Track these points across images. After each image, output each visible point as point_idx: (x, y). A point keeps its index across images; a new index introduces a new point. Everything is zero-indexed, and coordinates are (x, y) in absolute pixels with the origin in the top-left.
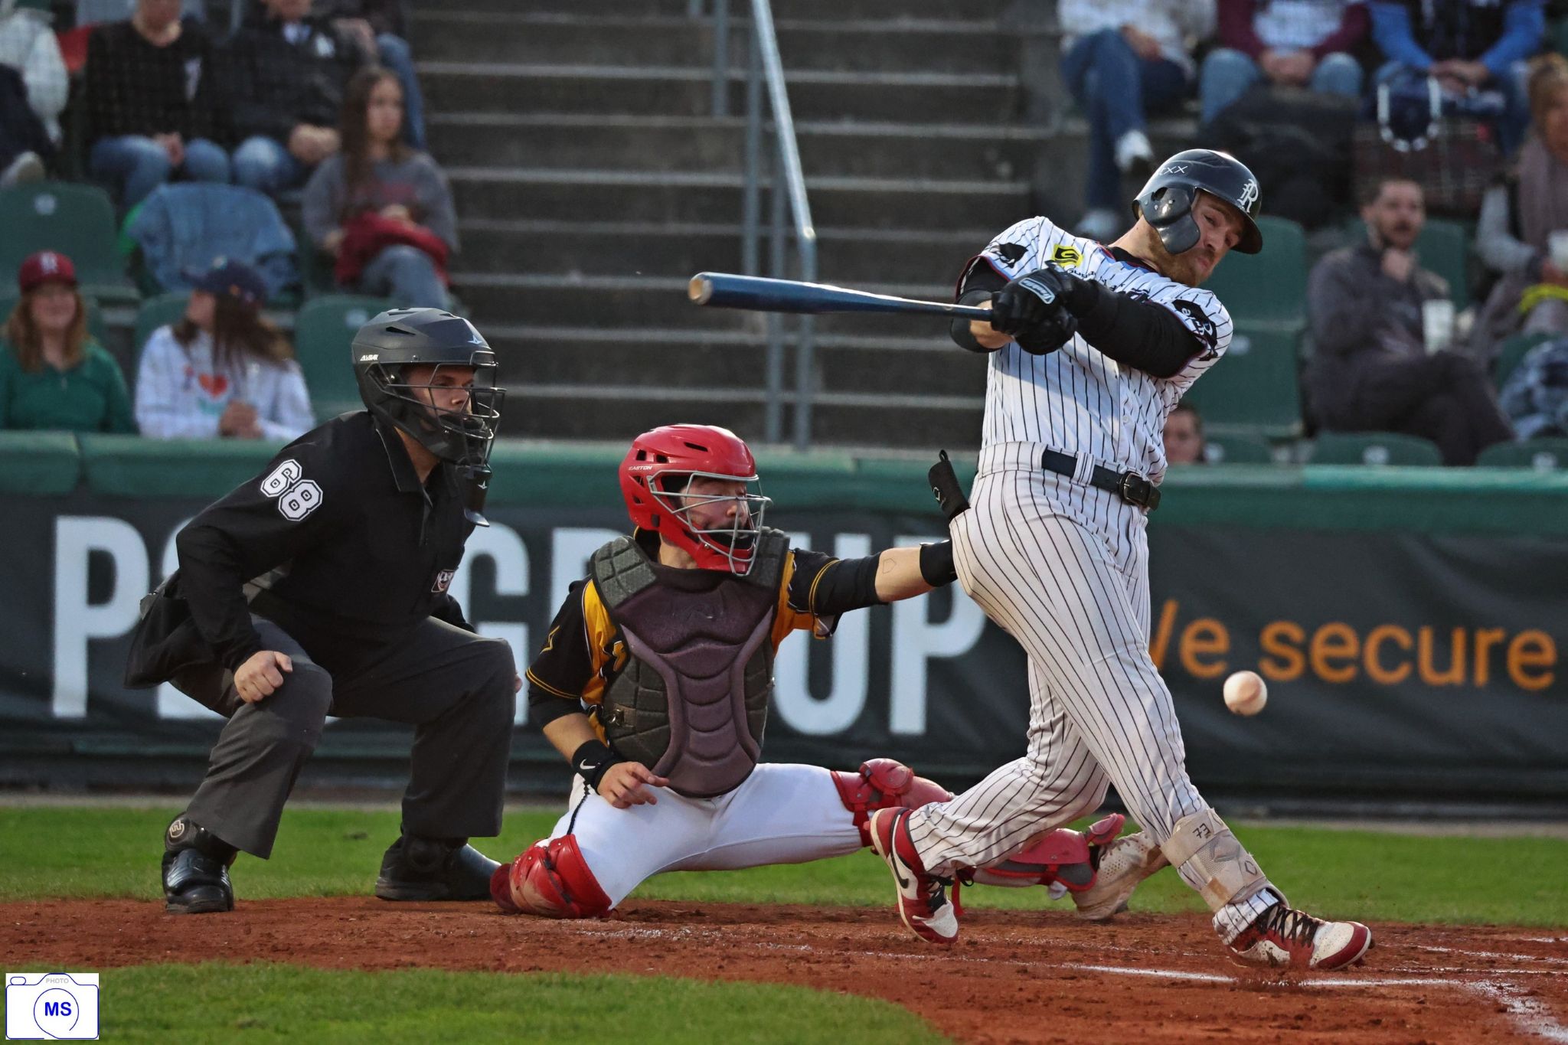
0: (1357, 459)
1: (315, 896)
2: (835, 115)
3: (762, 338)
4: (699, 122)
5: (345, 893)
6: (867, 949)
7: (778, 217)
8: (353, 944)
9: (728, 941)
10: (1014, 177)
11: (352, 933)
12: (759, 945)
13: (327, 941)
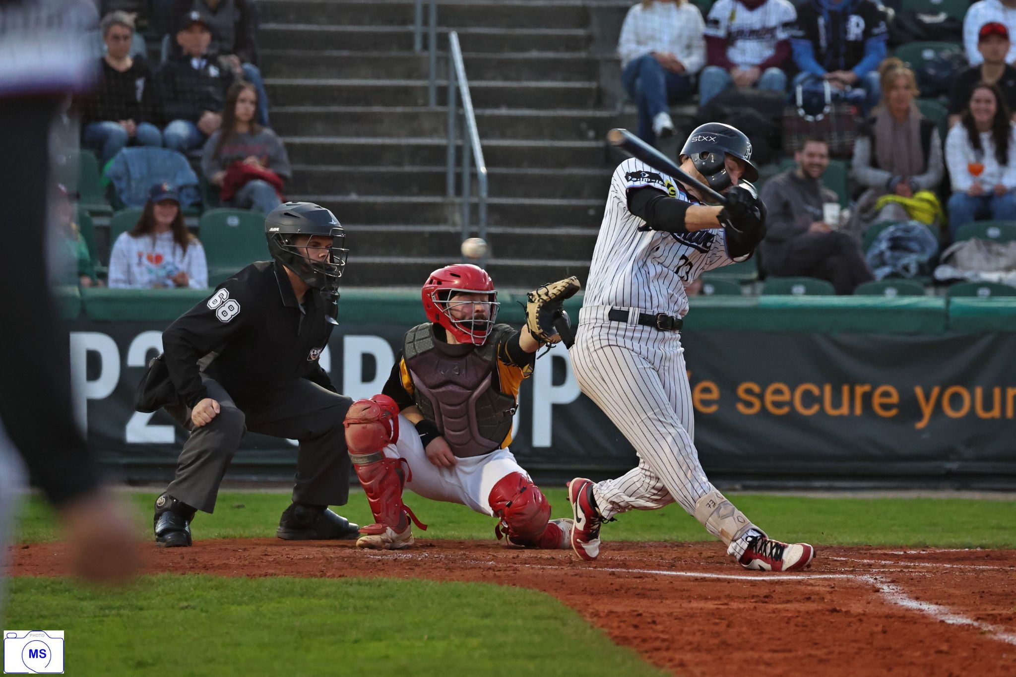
0: (788, 292)
1: (218, 539)
2: (497, 105)
3: (458, 229)
4: (423, 109)
5: (235, 537)
6: (526, 564)
7: (466, 161)
8: (241, 564)
9: (449, 560)
10: (596, 138)
11: (240, 558)
12: (466, 562)
13: (227, 562)
